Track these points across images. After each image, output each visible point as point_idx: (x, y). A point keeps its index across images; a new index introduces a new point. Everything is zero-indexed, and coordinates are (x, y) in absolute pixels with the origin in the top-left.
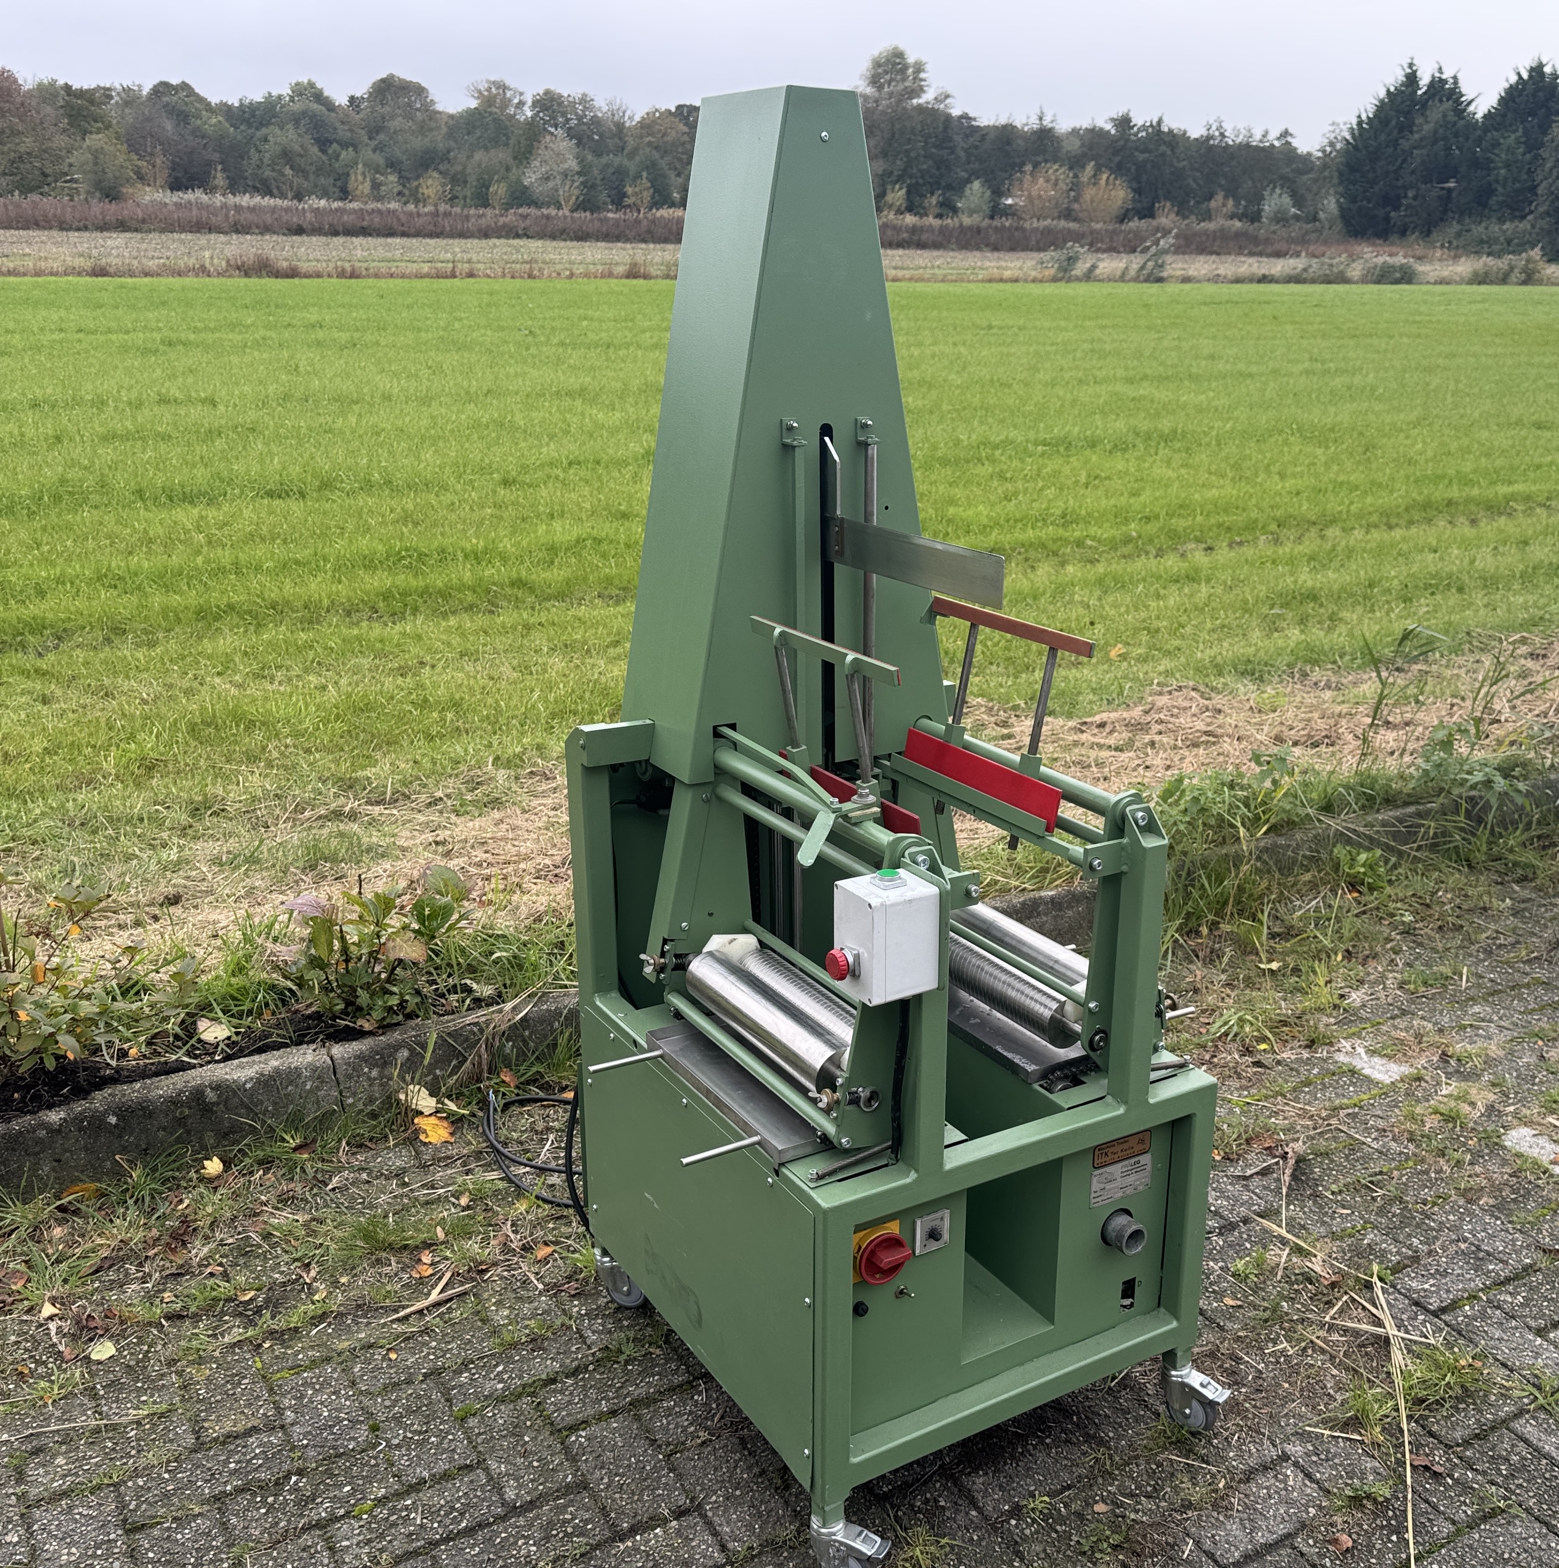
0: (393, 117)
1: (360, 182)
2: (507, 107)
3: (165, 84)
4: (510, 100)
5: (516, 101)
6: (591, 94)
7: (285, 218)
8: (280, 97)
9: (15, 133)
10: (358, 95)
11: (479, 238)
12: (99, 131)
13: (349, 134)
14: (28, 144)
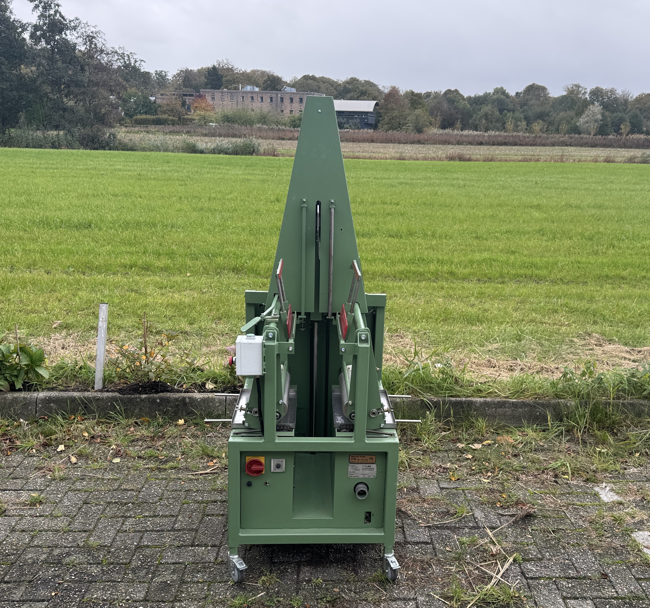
0: (531, 100)
1: (510, 125)
2: (579, 94)
3: (449, 90)
4: (580, 92)
5: (583, 92)
6: (615, 88)
7: (477, 139)
8: (490, 93)
9: (393, 109)
10: (520, 92)
11: (550, 146)
12: (420, 108)
13: (513, 107)
14: (396, 113)
